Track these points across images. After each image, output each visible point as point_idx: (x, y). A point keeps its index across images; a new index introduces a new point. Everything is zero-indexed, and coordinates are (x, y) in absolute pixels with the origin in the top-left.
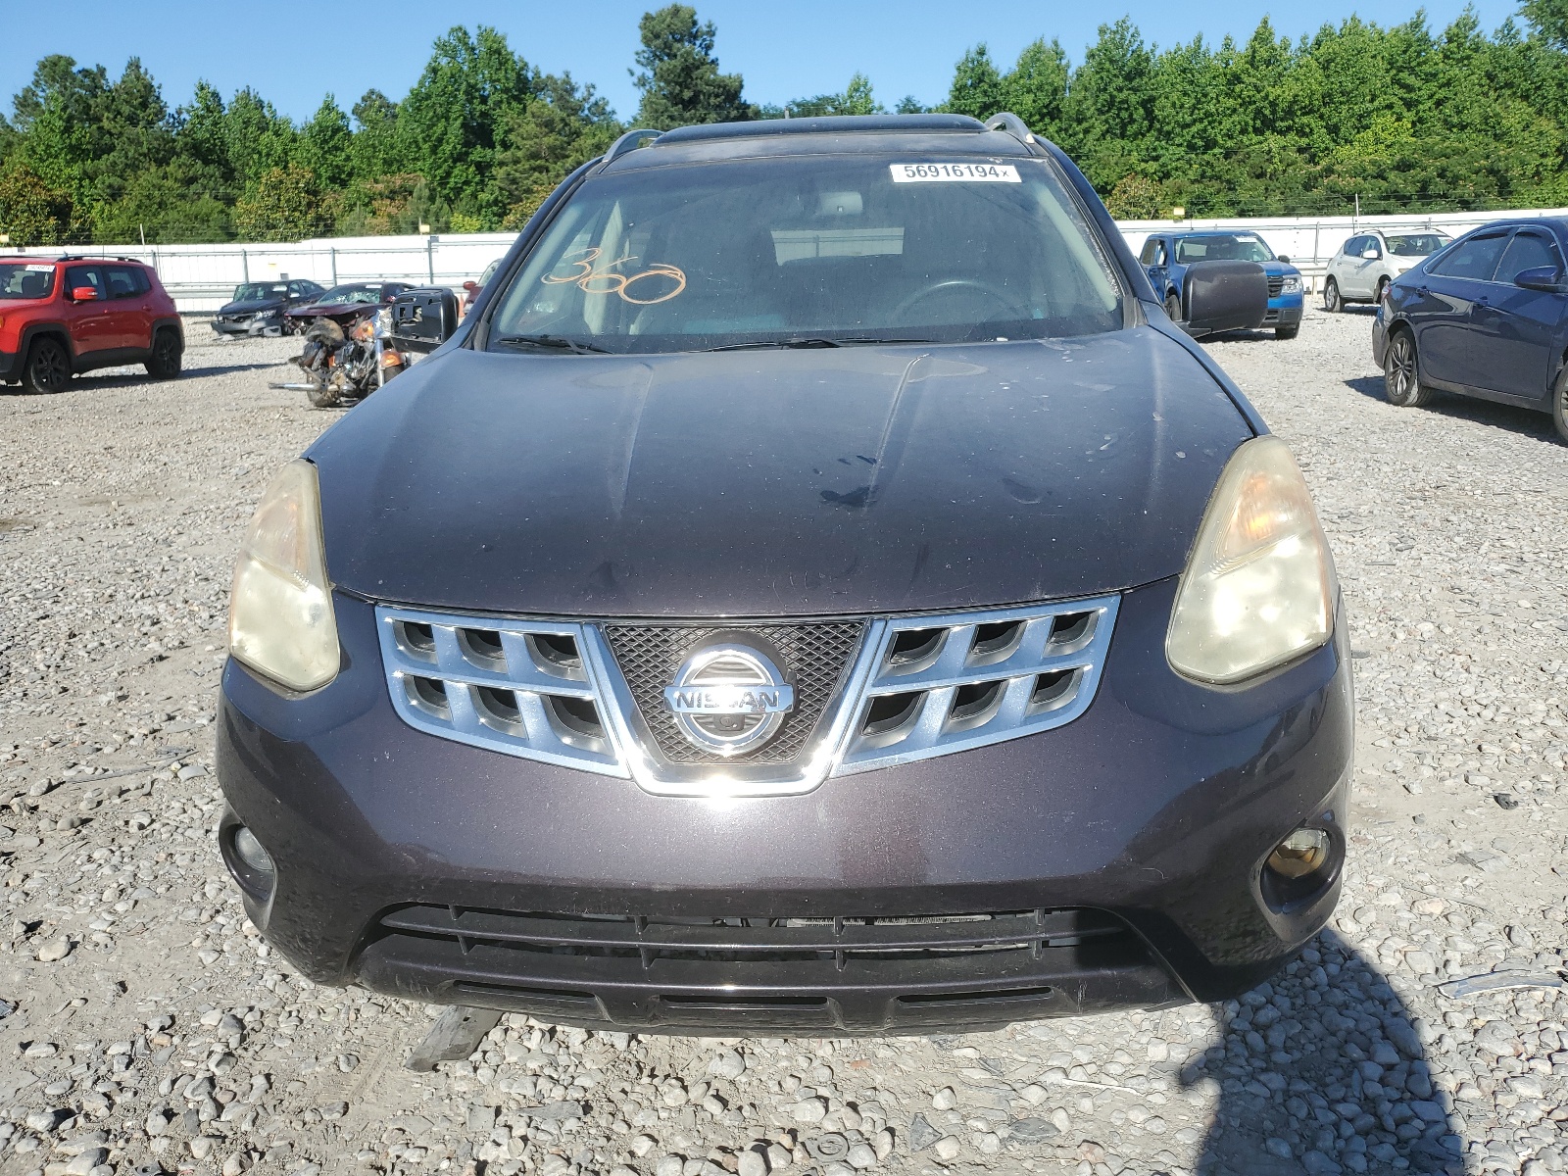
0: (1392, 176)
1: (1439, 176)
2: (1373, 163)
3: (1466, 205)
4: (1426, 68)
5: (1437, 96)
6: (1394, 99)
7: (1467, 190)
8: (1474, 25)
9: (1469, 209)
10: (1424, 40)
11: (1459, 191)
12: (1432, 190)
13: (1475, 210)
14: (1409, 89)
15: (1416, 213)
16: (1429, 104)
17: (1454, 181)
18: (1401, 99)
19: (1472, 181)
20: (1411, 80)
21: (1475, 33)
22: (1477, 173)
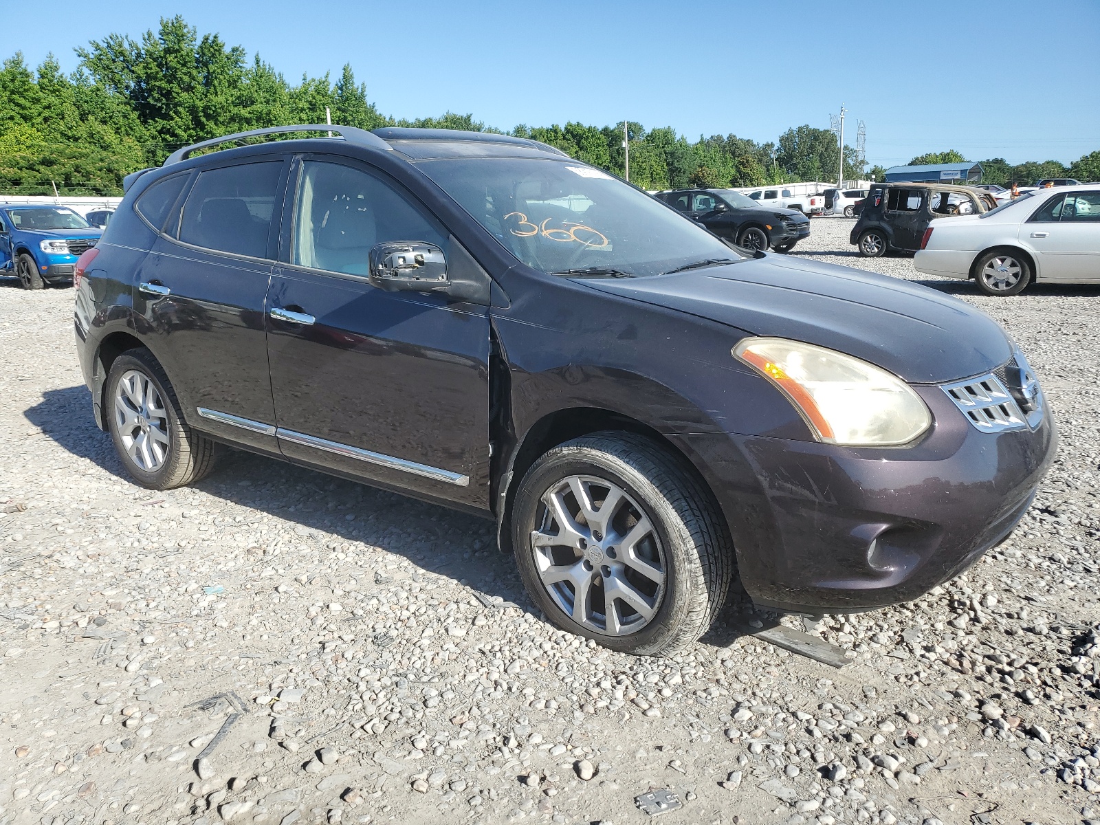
0: (42, 168)
1: (76, 171)
2: (23, 158)
3: (98, 192)
4: (30, 94)
5: (43, 115)
6: (13, 113)
7: (98, 182)
8: (56, 69)
9: (102, 195)
10: (25, 74)
11: (92, 182)
12: (74, 180)
13: (105, 195)
14: (23, 108)
15: (66, 196)
16: (39, 119)
17: (87, 175)
18: (18, 113)
19: (98, 176)
20: (22, 101)
21: (59, 74)
22: (100, 170)
